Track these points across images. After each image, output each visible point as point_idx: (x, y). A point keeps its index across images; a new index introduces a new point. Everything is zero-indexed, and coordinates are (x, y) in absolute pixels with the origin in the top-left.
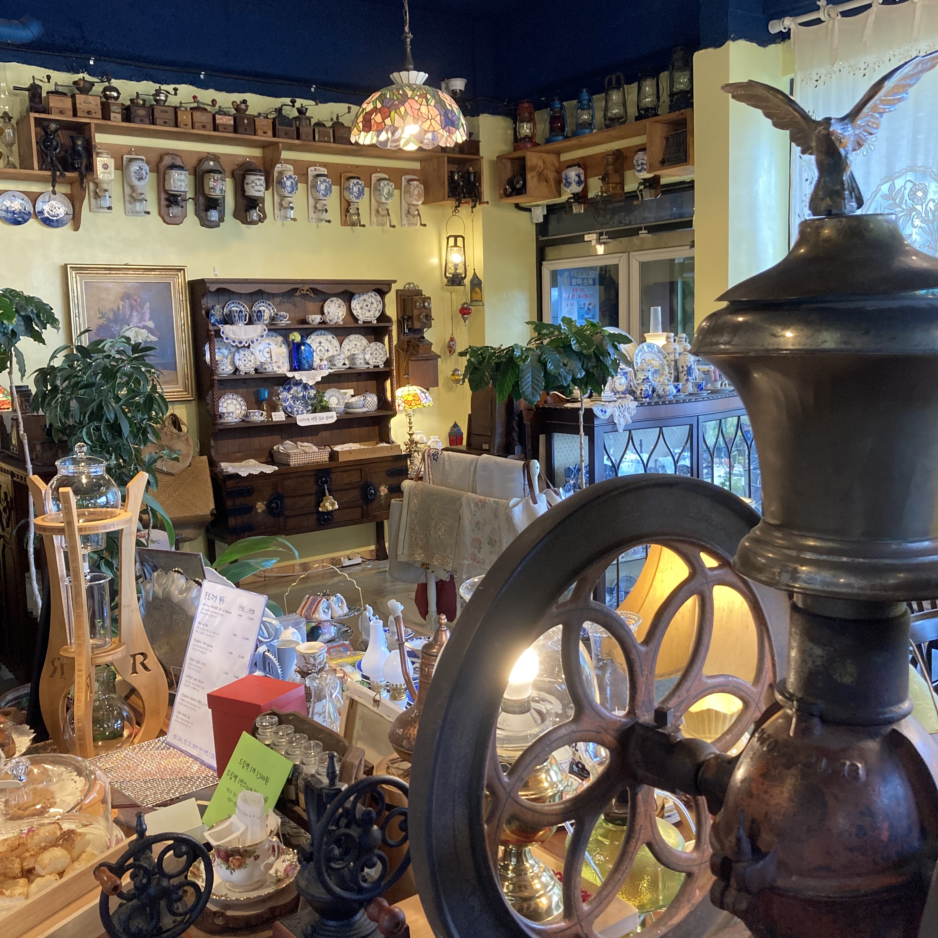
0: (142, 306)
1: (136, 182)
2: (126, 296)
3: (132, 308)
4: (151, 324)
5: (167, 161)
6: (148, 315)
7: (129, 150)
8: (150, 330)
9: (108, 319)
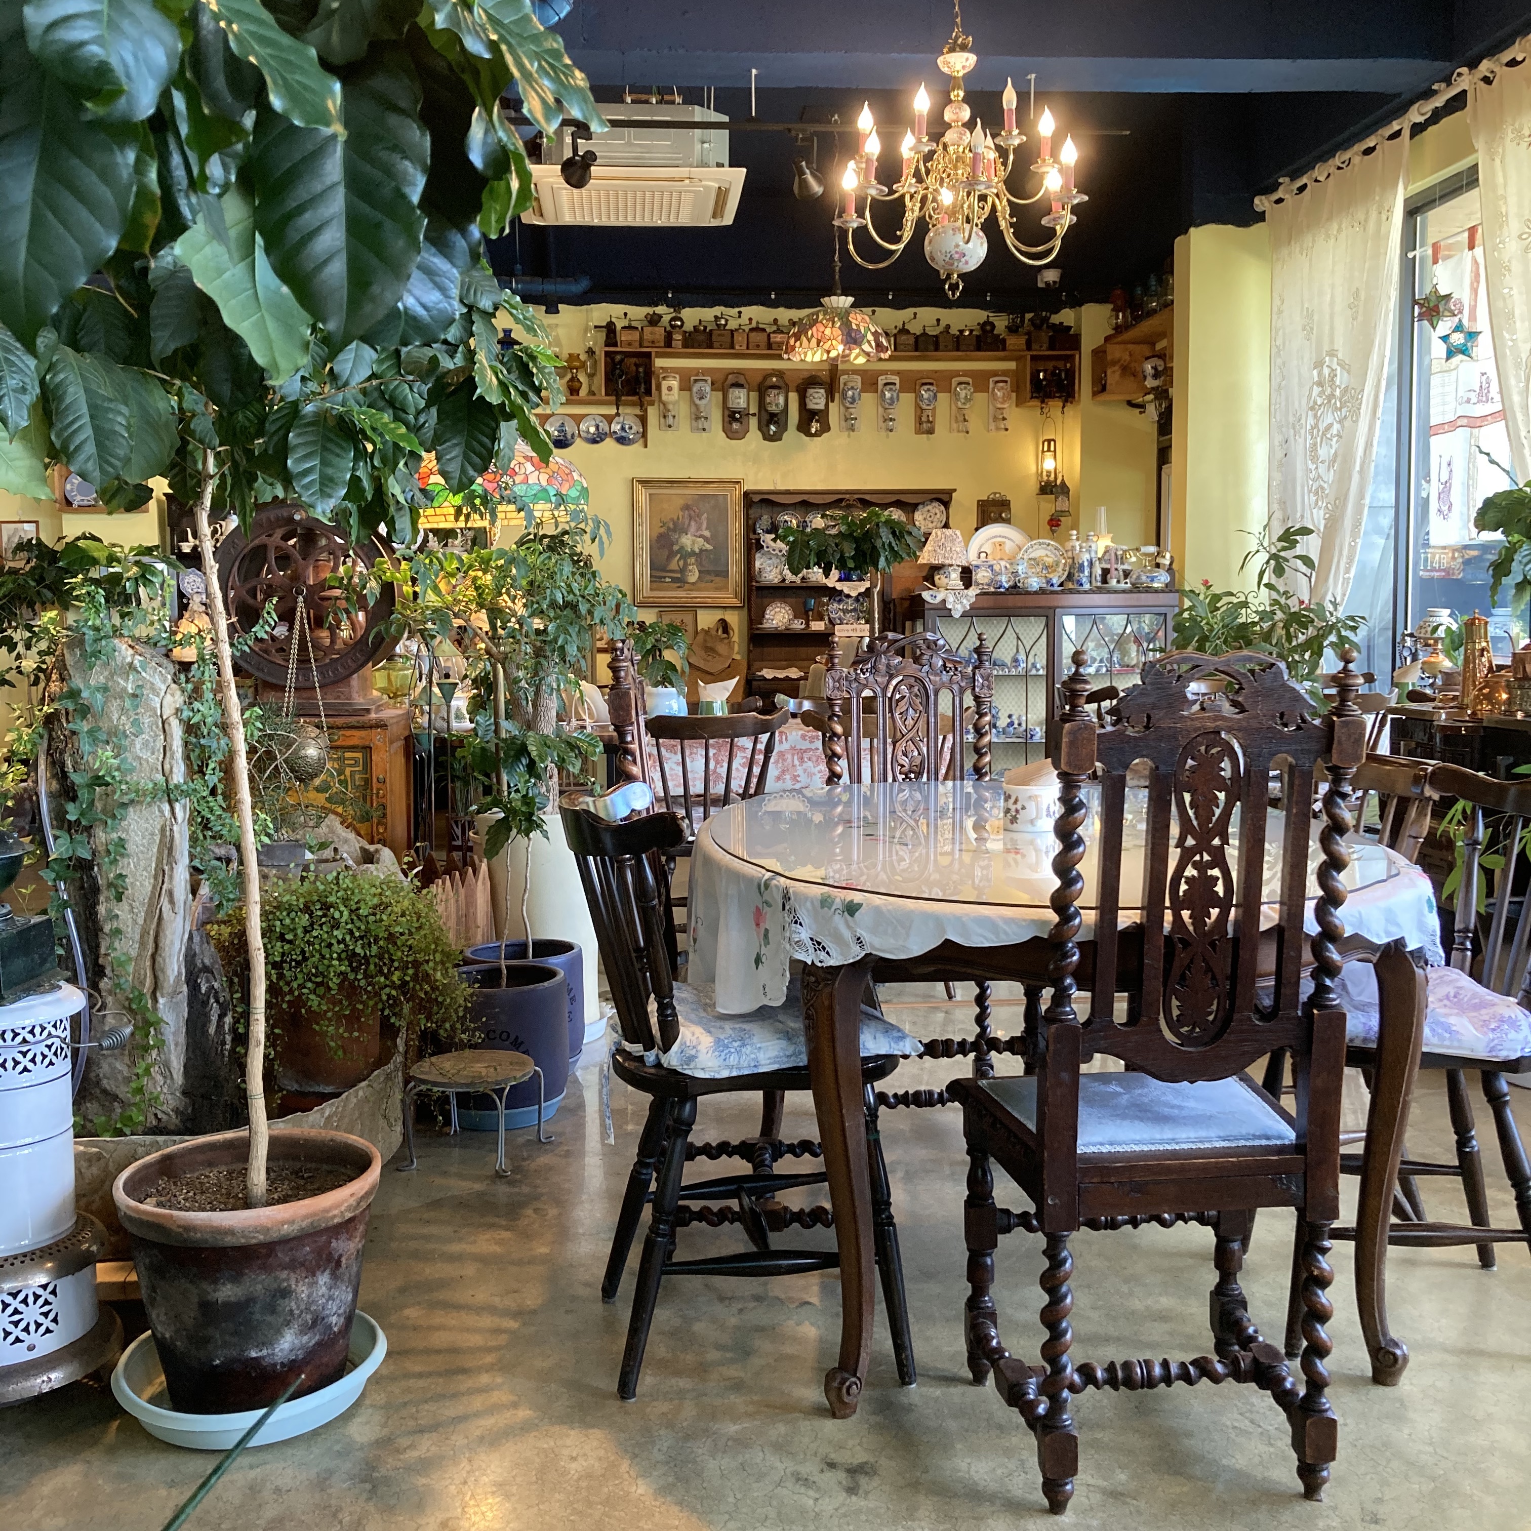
0: (699, 516)
1: (698, 402)
2: (687, 507)
3: (691, 518)
4: (707, 534)
5: (731, 379)
6: (705, 525)
7: (697, 372)
8: (706, 539)
9: (669, 529)
